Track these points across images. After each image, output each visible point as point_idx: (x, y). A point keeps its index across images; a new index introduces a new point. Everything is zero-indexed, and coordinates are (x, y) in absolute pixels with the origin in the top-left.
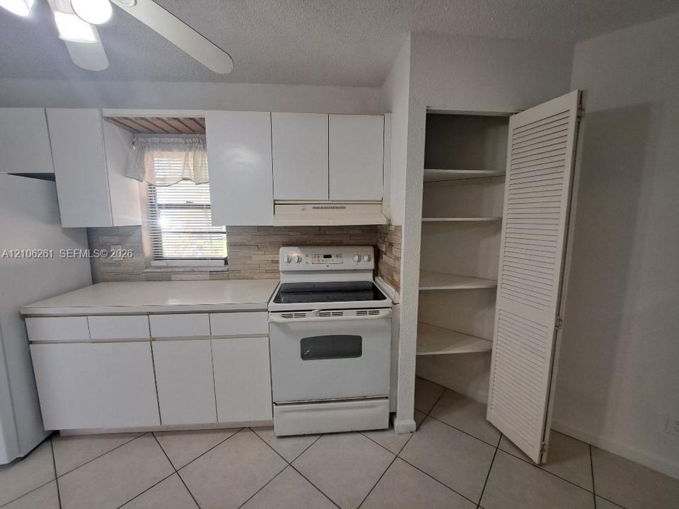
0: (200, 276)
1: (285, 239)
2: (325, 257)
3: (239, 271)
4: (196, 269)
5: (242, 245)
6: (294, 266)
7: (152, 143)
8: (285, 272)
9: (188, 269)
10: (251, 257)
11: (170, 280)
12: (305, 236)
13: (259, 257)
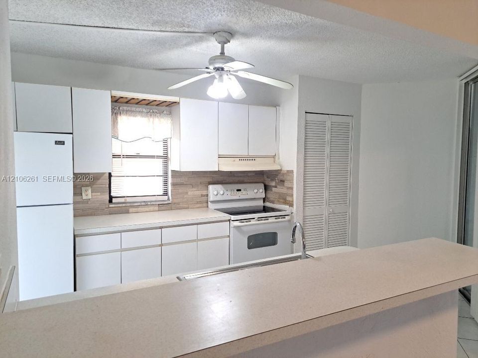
0: (152, 208)
1: (210, 180)
2: (238, 190)
3: (178, 204)
4: (149, 203)
5: (181, 184)
6: (219, 198)
7: (123, 111)
8: (213, 202)
9: (143, 204)
10: (187, 193)
11: (128, 212)
12: (222, 177)
13: (194, 193)
